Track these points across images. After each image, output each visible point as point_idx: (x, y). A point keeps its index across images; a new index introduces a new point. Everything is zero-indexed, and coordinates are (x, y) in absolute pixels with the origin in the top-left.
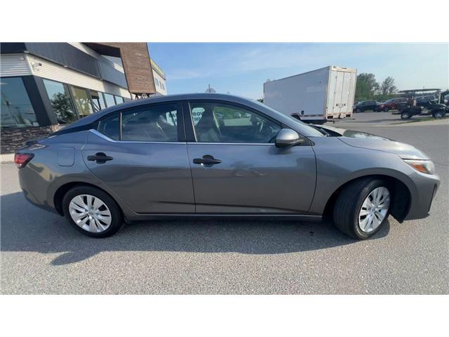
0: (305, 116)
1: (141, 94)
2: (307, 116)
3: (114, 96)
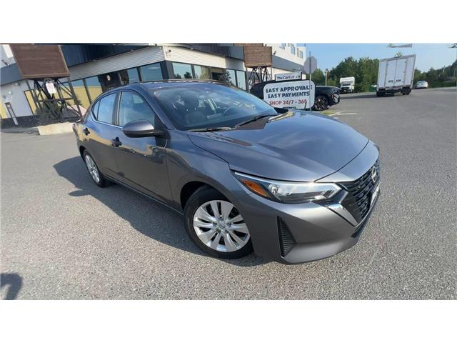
1: (256, 67)
3: (236, 71)
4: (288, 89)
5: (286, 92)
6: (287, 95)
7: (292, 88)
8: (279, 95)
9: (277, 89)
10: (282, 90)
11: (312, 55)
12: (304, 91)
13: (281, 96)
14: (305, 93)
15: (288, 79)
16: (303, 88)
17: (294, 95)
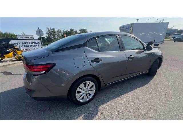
0: (155, 42)
2: (156, 42)
4: (27, 43)
5: (26, 45)
6: (27, 46)
7: (29, 43)
8: (22, 46)
9: (20, 43)
10: (23, 43)
11: (39, 29)
12: (36, 44)
13: (23, 46)
14: (37, 45)
15: (26, 38)
16: (35, 43)
17: (31, 46)
